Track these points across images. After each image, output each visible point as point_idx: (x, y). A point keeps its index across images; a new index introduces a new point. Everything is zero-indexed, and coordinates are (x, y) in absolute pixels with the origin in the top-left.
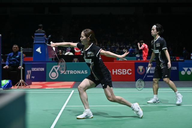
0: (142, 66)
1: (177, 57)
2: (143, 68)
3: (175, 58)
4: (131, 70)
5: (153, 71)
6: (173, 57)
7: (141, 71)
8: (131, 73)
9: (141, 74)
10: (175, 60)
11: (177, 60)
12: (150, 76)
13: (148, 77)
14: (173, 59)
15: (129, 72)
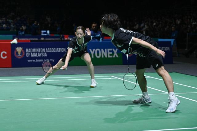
0: (21, 48)
1: (65, 36)
2: (22, 50)
3: (63, 37)
4: (6, 53)
5: (35, 53)
6: (61, 36)
7: (19, 54)
8: (6, 57)
9: (20, 57)
10: (63, 39)
11: (66, 39)
12: (31, 61)
13: (29, 62)
14: (61, 38)
15: (4, 55)
